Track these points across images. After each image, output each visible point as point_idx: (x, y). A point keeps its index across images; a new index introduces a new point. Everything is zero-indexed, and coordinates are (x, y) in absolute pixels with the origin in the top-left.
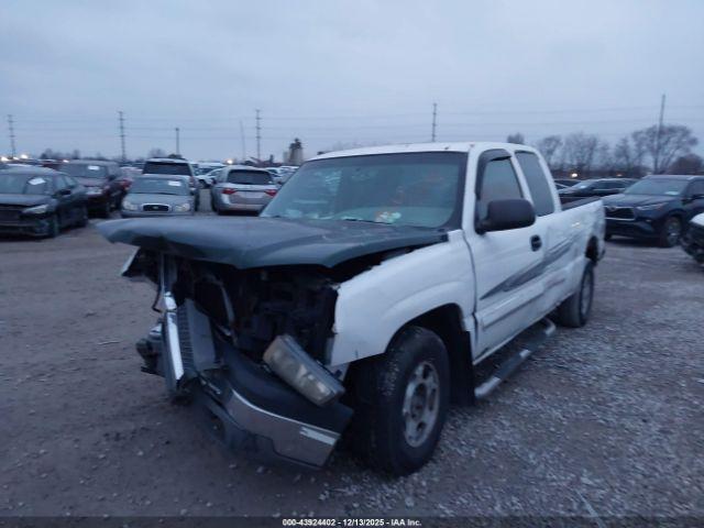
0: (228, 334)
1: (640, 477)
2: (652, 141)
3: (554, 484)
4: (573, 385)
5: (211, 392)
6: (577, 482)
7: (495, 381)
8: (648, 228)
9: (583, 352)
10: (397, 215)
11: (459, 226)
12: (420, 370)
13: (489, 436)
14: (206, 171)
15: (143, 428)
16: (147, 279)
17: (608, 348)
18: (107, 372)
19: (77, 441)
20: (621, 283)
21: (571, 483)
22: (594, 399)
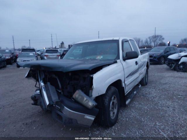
0: (60, 91)
1: (171, 122)
2: (153, 39)
3: (150, 126)
4: (148, 100)
5: (57, 108)
6: (155, 124)
7: (129, 100)
8: (157, 60)
9: (148, 92)
10: (102, 57)
11: (119, 59)
12: (113, 98)
13: (130, 115)
14: (38, 51)
15: (34, 121)
16: (33, 78)
17: (154, 90)
18: (20, 106)
19: (15, 126)
20: (153, 74)
21: (154, 125)
22: (154, 103)
